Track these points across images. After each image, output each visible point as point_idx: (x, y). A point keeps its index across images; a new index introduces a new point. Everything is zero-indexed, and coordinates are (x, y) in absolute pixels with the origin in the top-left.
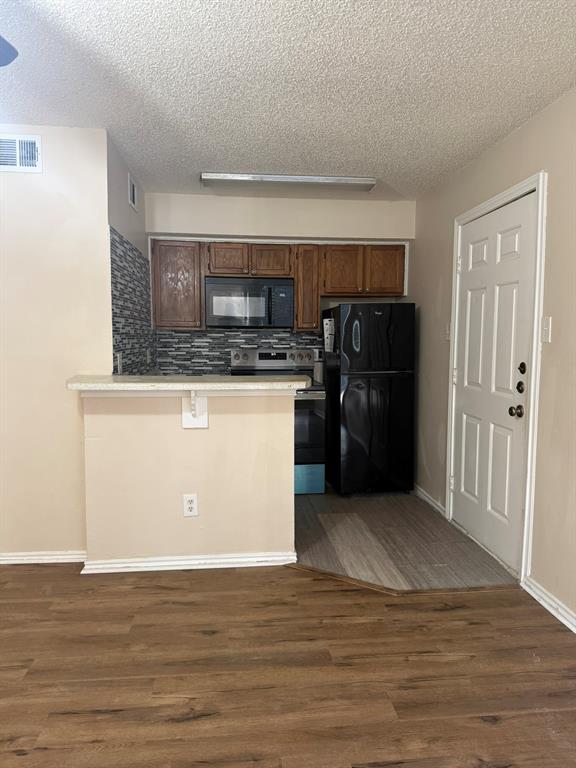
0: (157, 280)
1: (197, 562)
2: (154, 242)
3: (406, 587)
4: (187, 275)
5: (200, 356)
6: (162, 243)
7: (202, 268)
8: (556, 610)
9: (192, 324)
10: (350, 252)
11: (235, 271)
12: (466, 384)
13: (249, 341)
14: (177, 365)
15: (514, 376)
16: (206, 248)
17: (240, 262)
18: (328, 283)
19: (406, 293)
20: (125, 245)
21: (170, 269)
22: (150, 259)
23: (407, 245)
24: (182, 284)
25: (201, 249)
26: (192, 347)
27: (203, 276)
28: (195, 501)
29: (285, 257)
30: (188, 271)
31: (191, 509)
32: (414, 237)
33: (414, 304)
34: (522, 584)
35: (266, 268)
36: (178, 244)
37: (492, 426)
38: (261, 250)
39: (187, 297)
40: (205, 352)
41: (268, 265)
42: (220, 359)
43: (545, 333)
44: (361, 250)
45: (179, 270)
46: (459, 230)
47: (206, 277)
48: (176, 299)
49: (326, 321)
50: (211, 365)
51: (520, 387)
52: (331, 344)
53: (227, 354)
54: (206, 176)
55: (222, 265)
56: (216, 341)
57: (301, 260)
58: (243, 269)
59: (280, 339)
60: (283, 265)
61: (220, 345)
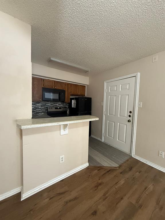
1: (64, 176)
3: (118, 166)
5: (39, 108)
7: (42, 85)
8: (146, 162)
9: (39, 100)
10: (76, 86)
11: (50, 87)
12: (108, 115)
13: (51, 104)
15: (126, 114)
16: (43, 80)
17: (52, 84)
18: (72, 92)
19: (86, 96)
23: (86, 86)
24: (36, 89)
25: (41, 80)
26: (36, 106)
28: (64, 158)
29: (63, 85)
30: (37, 85)
31: (62, 160)
32: (88, 84)
33: (91, 98)
34: (133, 156)
35: (58, 87)
36: (35, 78)
37: (118, 123)
38: (57, 83)
39: (37, 92)
40: (40, 107)
42: (44, 109)
44: (78, 86)
45: (35, 85)
47: (43, 87)
48: (34, 93)
49: (73, 100)
50: (42, 111)
51: (130, 116)
52: (74, 106)
53: (46, 108)
54: (52, 59)
55: (47, 85)
56: (43, 105)
57: (66, 86)
58: (53, 86)
59: (59, 104)
60: (62, 87)
61: (44, 106)
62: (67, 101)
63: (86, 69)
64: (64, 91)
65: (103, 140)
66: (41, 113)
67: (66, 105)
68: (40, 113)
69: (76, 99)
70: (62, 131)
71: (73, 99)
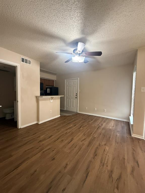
3: (72, 115)
10: (49, 80)
12: (67, 96)
15: (75, 95)
18: (47, 84)
19: (55, 86)
23: (54, 81)
28: (51, 111)
32: (56, 80)
33: (58, 87)
34: (78, 112)
37: (72, 99)
43: (79, 91)
46: (65, 81)
51: (76, 96)
52: (49, 91)
57: (44, 81)
60: (42, 81)
65: (65, 109)
69: (50, 88)
70: (51, 100)
71: (48, 88)
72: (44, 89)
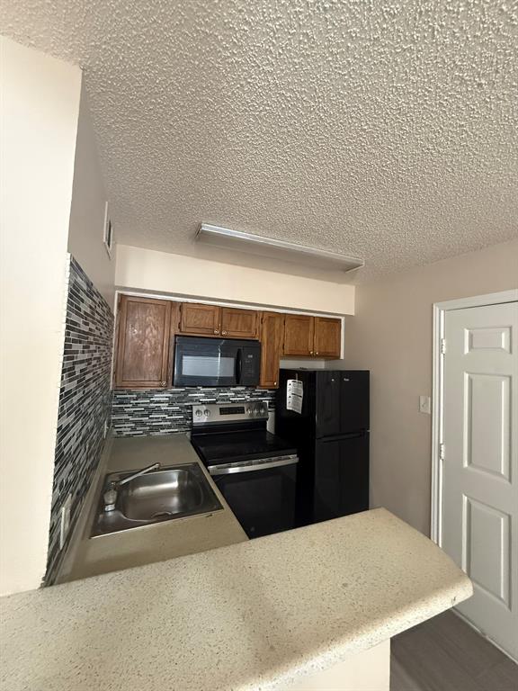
0: (122, 336)
2: (122, 297)
4: (155, 332)
5: (160, 411)
6: (130, 299)
7: (172, 327)
10: (303, 321)
11: (205, 331)
13: (208, 395)
14: (133, 422)
16: (178, 308)
17: (211, 322)
18: (287, 347)
19: (342, 357)
20: (95, 297)
21: (137, 325)
22: (115, 315)
23: (343, 319)
24: (150, 341)
25: (172, 308)
26: (151, 402)
27: (172, 335)
29: (251, 321)
30: (157, 329)
32: (353, 314)
33: (368, 373)
35: (235, 331)
36: (148, 301)
38: (231, 314)
39: (154, 356)
40: (164, 407)
41: (237, 328)
42: (179, 413)
44: (312, 320)
45: (147, 327)
47: (176, 336)
48: (141, 357)
49: (289, 382)
50: (170, 420)
52: (295, 403)
53: (187, 407)
54: (206, 228)
55: (193, 325)
56: (177, 396)
57: (265, 325)
58: (214, 330)
59: (237, 392)
60: (250, 328)
61: (179, 400)
62: (267, 384)
63: (349, 257)
64: (255, 346)
66: (169, 427)
67: (263, 395)
68: (162, 427)
69: (302, 375)
71: (291, 374)
72: (262, 383)
